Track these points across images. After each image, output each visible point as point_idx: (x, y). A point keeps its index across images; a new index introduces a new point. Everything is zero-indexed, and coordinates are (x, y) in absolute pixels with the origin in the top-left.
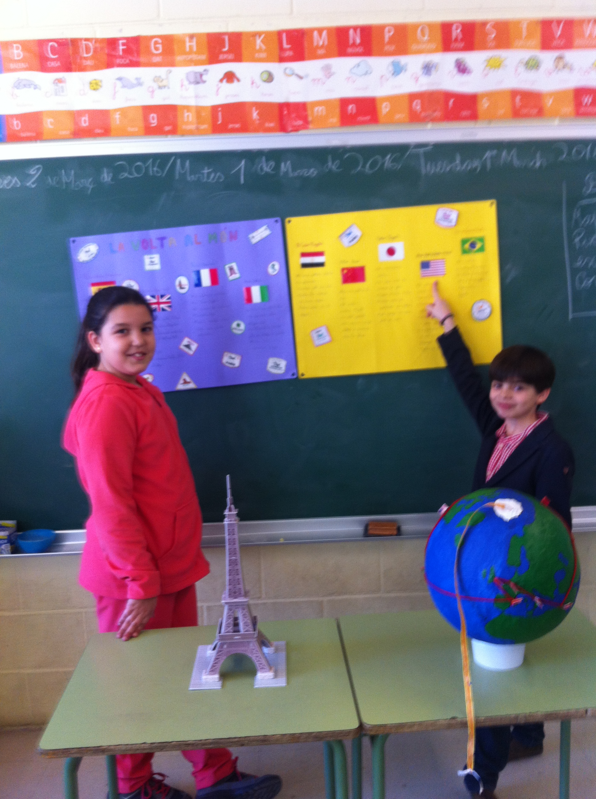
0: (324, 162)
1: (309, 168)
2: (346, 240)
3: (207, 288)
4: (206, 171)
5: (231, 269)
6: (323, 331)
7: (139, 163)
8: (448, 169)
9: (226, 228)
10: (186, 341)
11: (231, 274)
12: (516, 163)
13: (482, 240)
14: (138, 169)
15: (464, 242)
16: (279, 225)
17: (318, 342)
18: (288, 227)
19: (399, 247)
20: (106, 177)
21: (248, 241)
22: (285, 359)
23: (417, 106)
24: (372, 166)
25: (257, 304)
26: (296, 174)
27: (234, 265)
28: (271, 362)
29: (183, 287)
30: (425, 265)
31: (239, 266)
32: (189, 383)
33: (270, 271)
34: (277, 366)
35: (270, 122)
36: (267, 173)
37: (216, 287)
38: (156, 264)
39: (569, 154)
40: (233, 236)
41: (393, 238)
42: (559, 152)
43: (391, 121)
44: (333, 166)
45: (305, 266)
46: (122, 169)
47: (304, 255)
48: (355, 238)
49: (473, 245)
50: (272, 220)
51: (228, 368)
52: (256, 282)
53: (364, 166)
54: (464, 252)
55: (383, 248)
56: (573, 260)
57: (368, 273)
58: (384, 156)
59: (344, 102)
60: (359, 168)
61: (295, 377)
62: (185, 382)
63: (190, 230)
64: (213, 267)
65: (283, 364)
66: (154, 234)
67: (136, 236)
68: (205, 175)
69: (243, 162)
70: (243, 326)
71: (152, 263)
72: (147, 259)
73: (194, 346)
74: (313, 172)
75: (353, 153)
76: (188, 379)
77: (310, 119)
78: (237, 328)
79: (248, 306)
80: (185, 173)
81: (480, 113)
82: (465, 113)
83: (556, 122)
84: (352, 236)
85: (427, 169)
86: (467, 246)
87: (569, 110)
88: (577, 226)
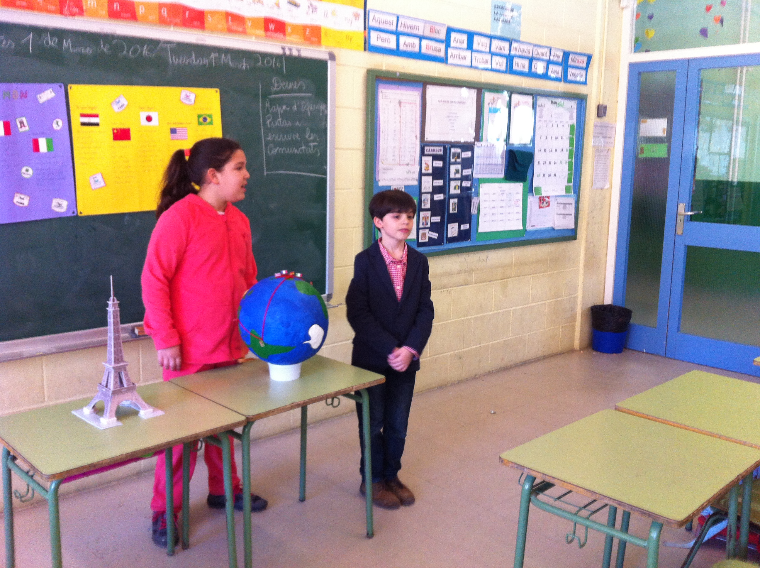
0: (98, 44)
1: (85, 47)
2: (116, 107)
3: (1, 137)
5: (22, 123)
6: (99, 178)
8: (187, 62)
11: (21, 127)
12: (231, 64)
13: (210, 116)
15: (199, 116)
16: (62, 90)
17: (93, 187)
18: (70, 92)
19: (154, 115)
21: (37, 101)
22: (67, 200)
23: (165, 12)
24: (134, 53)
25: (44, 154)
26: (75, 50)
27: (24, 120)
28: (55, 202)
30: (173, 131)
31: (27, 121)
33: (55, 126)
34: (60, 205)
35: (52, 5)
36: (52, 47)
37: (8, 137)
39: (263, 63)
40: (24, 95)
41: (150, 109)
43: (146, 21)
44: (104, 48)
45: (83, 124)
47: (83, 115)
48: (122, 106)
49: (205, 119)
50: (57, 85)
51: (19, 206)
52: (43, 135)
53: (128, 51)
54: (200, 124)
55: (143, 116)
56: (266, 136)
57: (133, 134)
58: (142, 46)
59: (111, 1)
60: (125, 52)
61: (75, 214)
64: (6, 120)
65: (65, 204)
69: (31, 35)
70: (31, 172)
74: (88, 51)
75: (119, 41)
77: (85, 8)
78: (26, 173)
79: (36, 154)
81: (206, 25)
82: (196, 23)
83: (253, 39)
84: (120, 104)
85: (173, 60)
86: (201, 120)
87: (261, 32)
88: (268, 112)
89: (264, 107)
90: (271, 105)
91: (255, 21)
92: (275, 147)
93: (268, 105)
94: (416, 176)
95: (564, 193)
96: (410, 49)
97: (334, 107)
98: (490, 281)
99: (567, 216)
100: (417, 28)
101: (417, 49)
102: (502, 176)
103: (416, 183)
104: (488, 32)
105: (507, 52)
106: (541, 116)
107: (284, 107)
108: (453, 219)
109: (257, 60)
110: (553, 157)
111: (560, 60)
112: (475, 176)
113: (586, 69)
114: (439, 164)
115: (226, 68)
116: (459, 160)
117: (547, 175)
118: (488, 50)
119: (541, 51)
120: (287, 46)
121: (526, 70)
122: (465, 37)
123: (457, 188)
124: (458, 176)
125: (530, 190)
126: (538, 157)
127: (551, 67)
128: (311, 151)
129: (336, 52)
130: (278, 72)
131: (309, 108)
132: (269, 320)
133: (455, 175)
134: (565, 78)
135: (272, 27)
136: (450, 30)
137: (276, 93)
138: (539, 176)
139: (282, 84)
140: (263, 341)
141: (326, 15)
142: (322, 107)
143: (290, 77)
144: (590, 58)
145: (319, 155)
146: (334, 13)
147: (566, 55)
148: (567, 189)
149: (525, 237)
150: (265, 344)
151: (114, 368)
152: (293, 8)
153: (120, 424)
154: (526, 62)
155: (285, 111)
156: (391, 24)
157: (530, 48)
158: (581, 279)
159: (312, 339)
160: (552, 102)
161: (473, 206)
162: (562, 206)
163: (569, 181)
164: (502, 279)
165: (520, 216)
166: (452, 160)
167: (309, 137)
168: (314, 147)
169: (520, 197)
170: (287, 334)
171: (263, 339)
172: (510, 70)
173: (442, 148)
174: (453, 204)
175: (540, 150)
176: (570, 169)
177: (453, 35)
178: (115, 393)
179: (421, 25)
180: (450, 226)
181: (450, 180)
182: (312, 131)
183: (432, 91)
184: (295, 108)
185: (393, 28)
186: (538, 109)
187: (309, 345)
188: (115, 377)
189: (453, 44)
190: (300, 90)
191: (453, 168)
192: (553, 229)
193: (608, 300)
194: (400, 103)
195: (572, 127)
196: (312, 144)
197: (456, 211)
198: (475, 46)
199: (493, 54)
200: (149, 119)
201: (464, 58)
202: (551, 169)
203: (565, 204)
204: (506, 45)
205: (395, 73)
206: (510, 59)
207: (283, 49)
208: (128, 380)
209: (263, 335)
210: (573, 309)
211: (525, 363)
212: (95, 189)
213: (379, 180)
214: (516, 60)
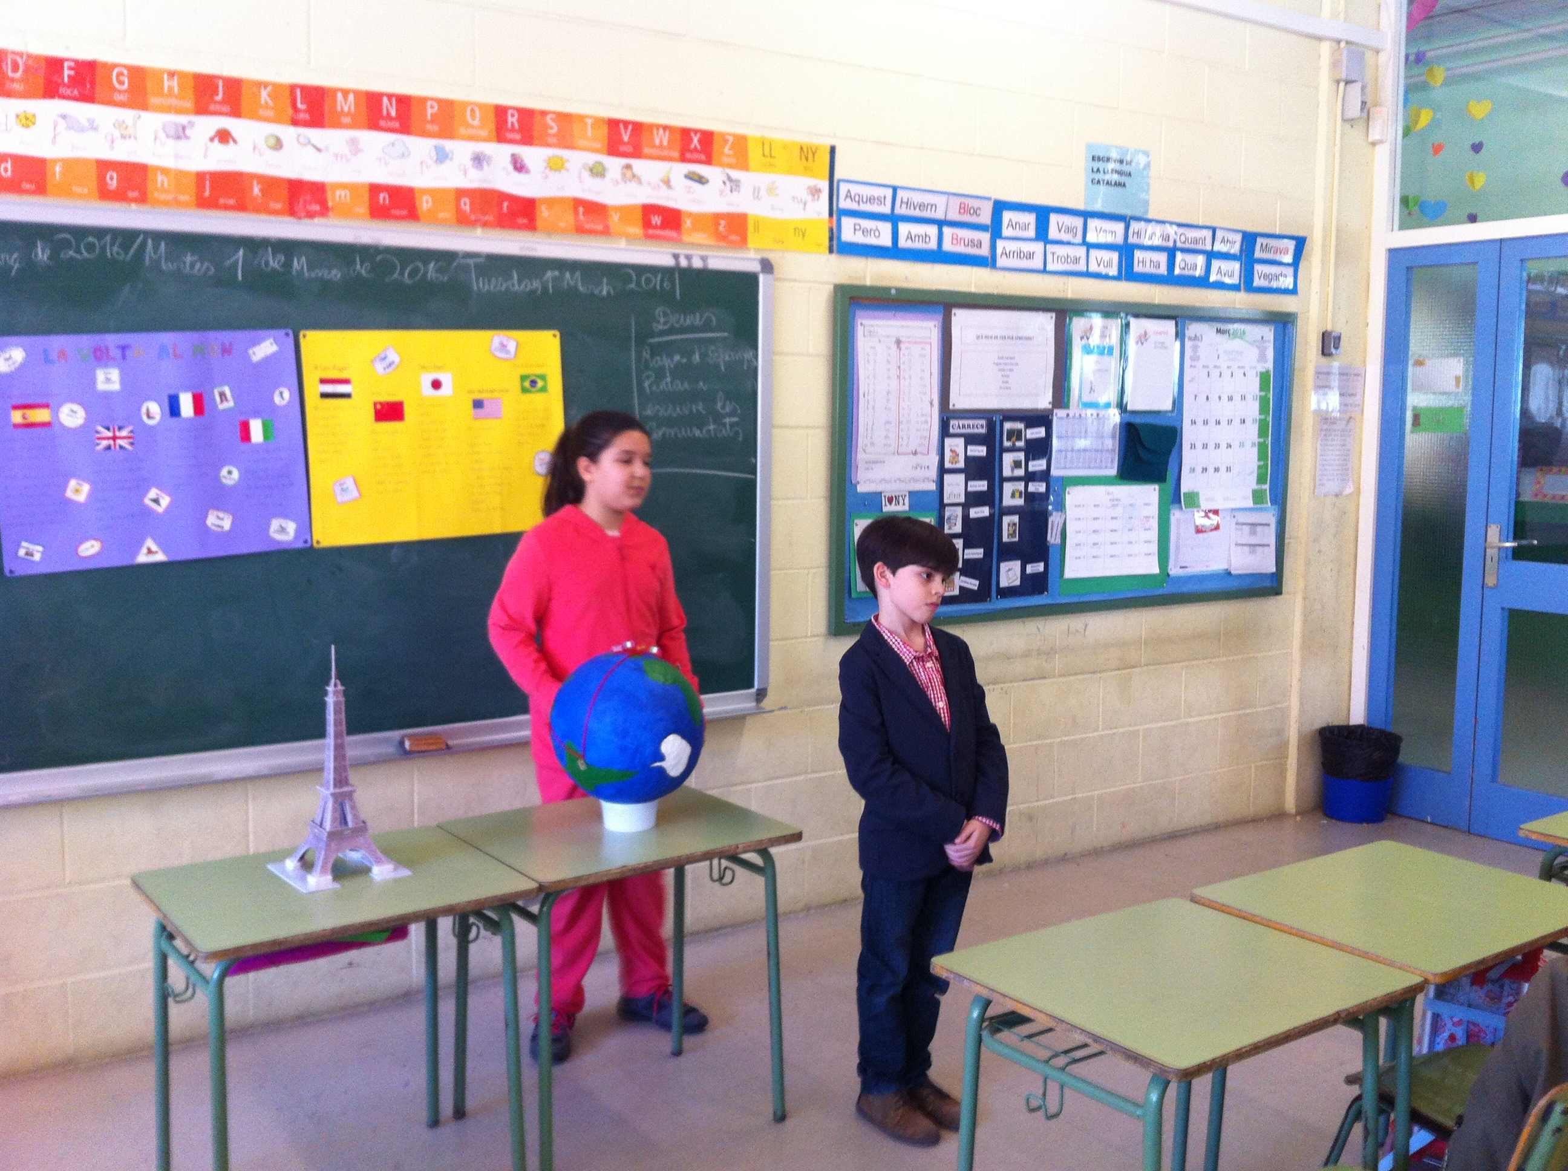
0: (350, 263)
1: (330, 269)
2: (380, 367)
3: (188, 419)
4: (189, 259)
5: (222, 395)
6: (350, 484)
7: (91, 239)
8: (503, 288)
9: (216, 338)
10: (153, 493)
11: (222, 402)
12: (581, 288)
13: (543, 377)
14: (90, 248)
15: (523, 378)
16: (290, 340)
17: (340, 499)
18: (303, 343)
19: (445, 378)
20: (42, 254)
21: (248, 359)
22: (293, 520)
23: (466, 205)
24: (411, 275)
25: (258, 445)
26: (313, 275)
27: (227, 390)
28: (275, 524)
29: (151, 415)
30: (478, 404)
31: (232, 391)
32: (156, 552)
33: (277, 400)
34: (283, 530)
35: (277, 201)
36: (274, 270)
37: (201, 419)
38: (114, 382)
39: (638, 284)
40: (226, 350)
41: (439, 368)
42: (627, 279)
43: (434, 220)
44: (362, 269)
45: (325, 395)
46: (66, 244)
47: (323, 381)
48: (390, 365)
49: (533, 383)
50: (282, 332)
51: (214, 532)
52: (256, 414)
53: (402, 273)
54: (524, 390)
55: (427, 379)
57: (408, 410)
58: (426, 263)
59: (375, 189)
60: (396, 275)
61: (308, 545)
62: (150, 551)
63: (167, 338)
64: (198, 391)
65: (291, 527)
66: (112, 340)
67: (86, 342)
68: (188, 264)
69: (241, 252)
70: (236, 474)
71: (108, 380)
72: (100, 375)
73: (165, 501)
74: (335, 274)
75: (388, 256)
76: (154, 548)
77: (330, 204)
78: (228, 476)
79: (244, 446)
80: (160, 257)
81: (539, 223)
82: (521, 221)
83: (623, 243)
84: (387, 362)
85: (480, 285)
86: (527, 384)
87: (637, 230)
88: (647, 367)
89: (638, 359)
90: (653, 356)
91: (625, 211)
92: (659, 427)
93: (646, 355)
94: (933, 473)
95: (1250, 503)
96: (919, 245)
97: (771, 352)
98: (1094, 672)
99: (1259, 549)
100: (934, 206)
101: (933, 245)
102: (1113, 471)
103: (933, 487)
104: (1080, 206)
105: (1120, 240)
106: (1195, 358)
107: (677, 358)
108: (1008, 552)
109: (629, 280)
110: (1223, 434)
111: (1235, 249)
112: (1054, 472)
113: (1296, 263)
114: (980, 451)
115: (573, 292)
116: (1021, 444)
117: (1211, 470)
118: (1079, 239)
119: (1192, 234)
120: (682, 251)
121: (1163, 270)
122: (1030, 218)
123: (1017, 495)
124: (1020, 472)
125: (1174, 498)
126: (1189, 435)
127: (1216, 264)
128: (726, 432)
129: (772, 257)
130: (665, 297)
131: (722, 358)
132: (593, 725)
133: (1012, 470)
134: (1247, 284)
135: (656, 220)
136: (1000, 207)
137: (663, 333)
138: (1193, 470)
139: (673, 319)
140: (585, 761)
141: (756, 193)
142: (748, 355)
143: (687, 306)
144: (1300, 243)
145: (740, 439)
146: (771, 190)
147: (1249, 239)
148: (1257, 496)
149: (1167, 589)
150: (587, 764)
151: (332, 794)
152: (696, 186)
153: (337, 886)
154: (1162, 258)
155: (678, 365)
156: (881, 201)
157: (1172, 230)
158: (1296, 672)
159: (667, 759)
160: (1219, 331)
161: (1052, 529)
162: (1247, 528)
163: (1261, 480)
164: (1119, 669)
165: (1154, 547)
166: (1007, 444)
167: (723, 407)
168: (732, 425)
169: (1154, 510)
170: (623, 749)
171: (583, 757)
172: (1127, 273)
173: (983, 422)
174: (1009, 525)
175: (1194, 422)
176: (1262, 456)
177: (1007, 216)
178: (332, 835)
179: (940, 201)
180: (1004, 566)
181: (1003, 480)
182: (729, 396)
183: (961, 318)
184: (697, 358)
185: (886, 209)
186: (1188, 344)
187: (662, 770)
188: (334, 810)
189: (1006, 232)
190: (706, 327)
191: (1008, 459)
192: (1228, 573)
193: (1358, 716)
194: (898, 342)
195: (1264, 377)
196: (727, 420)
197: (1017, 539)
198: (1053, 233)
199: (1090, 246)
200: (436, 385)
201: (1030, 256)
202: (1222, 457)
203: (1253, 525)
204: (1119, 227)
205: (887, 290)
206: (1126, 251)
207: (676, 257)
208: (356, 816)
209: (584, 750)
210: (1280, 732)
211: (1174, 836)
212: (342, 503)
213: (858, 483)
214: (1138, 254)
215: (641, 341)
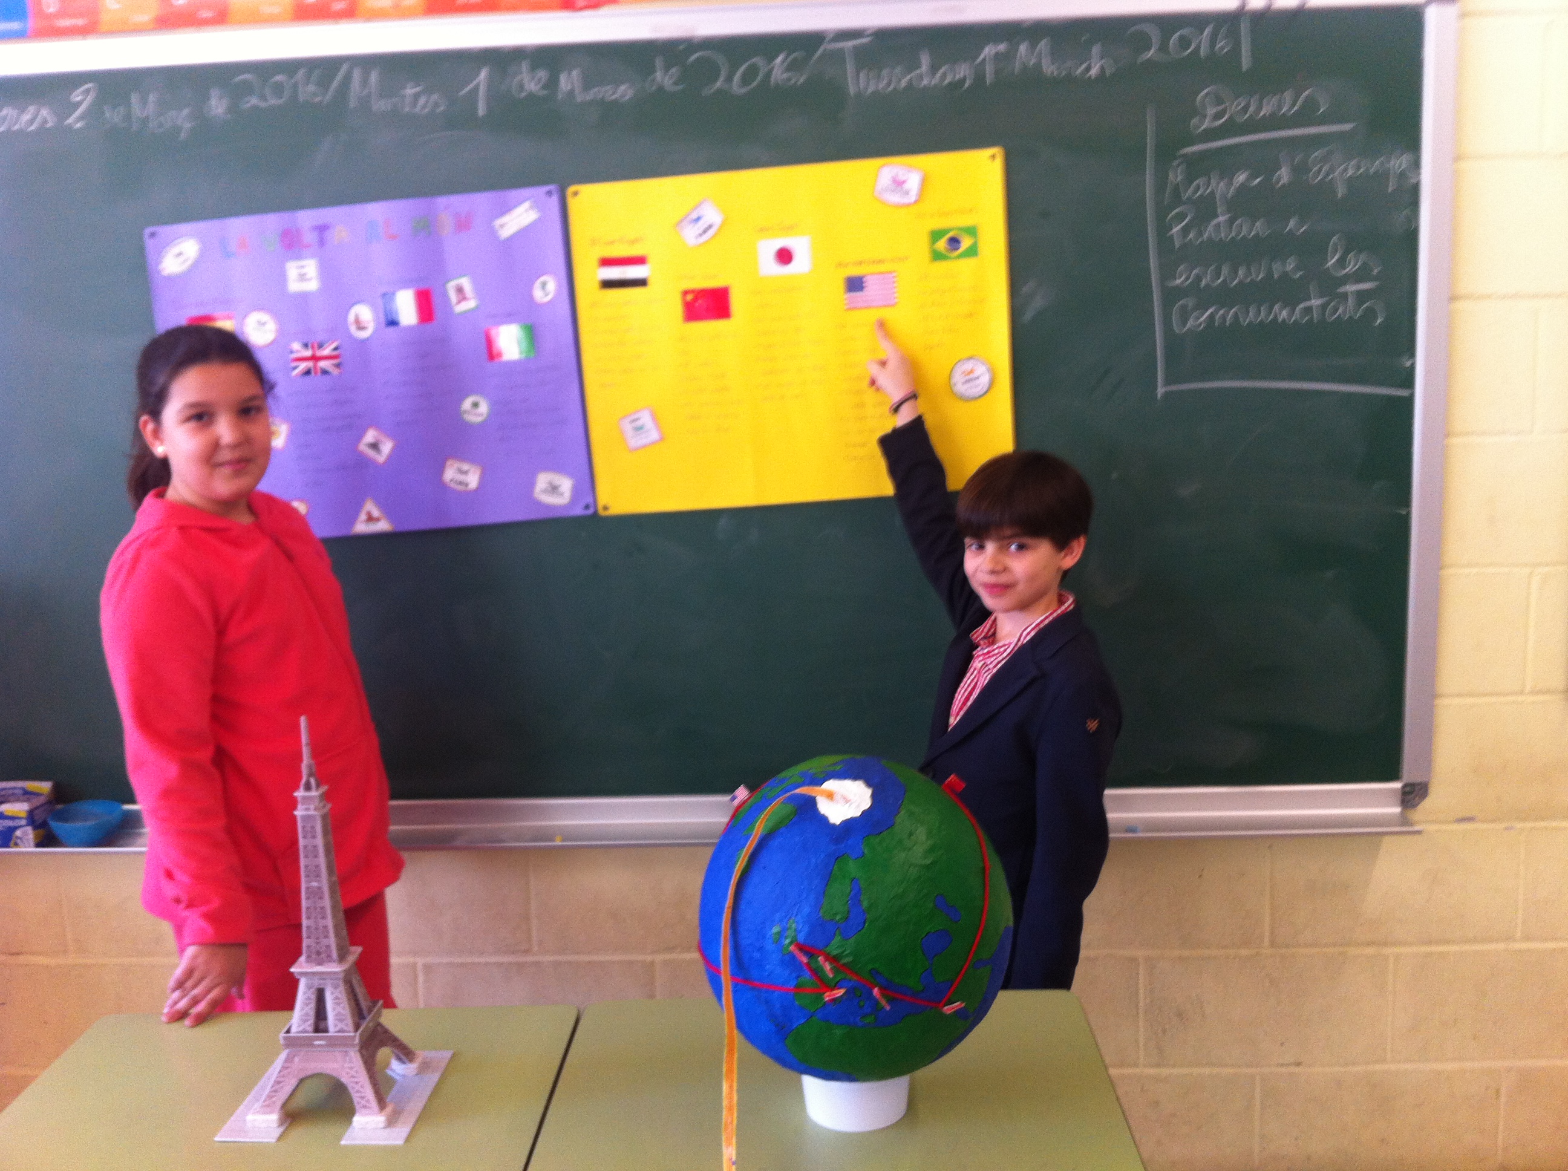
0: (648, 70)
1: (617, 83)
2: (691, 233)
3: (410, 328)
4: (410, 91)
5: (460, 290)
6: (646, 419)
7: (279, 78)
8: (904, 83)
9: (449, 206)
10: (370, 436)
11: (459, 302)
12: (1049, 68)
14: (278, 89)
15: (935, 235)
16: (555, 200)
17: (634, 442)
18: (573, 204)
19: (799, 246)
20: (217, 106)
21: (493, 233)
22: (570, 475)
24: (746, 80)
25: (511, 364)
26: (590, 96)
27: (465, 282)
28: (543, 480)
29: (363, 325)
30: (855, 284)
31: (475, 282)
32: (378, 520)
33: (539, 295)
34: (554, 489)
36: (531, 96)
37: (428, 327)
38: (310, 280)
39: (1163, 48)
40: (463, 224)
41: (788, 229)
44: (665, 78)
45: (608, 284)
46: (246, 89)
47: (606, 262)
48: (710, 227)
49: (954, 242)
50: (542, 190)
51: (454, 491)
52: (509, 317)
53: (729, 79)
54: (937, 256)
55: (769, 248)
56: (1168, 274)
57: (736, 302)
58: (771, 58)
60: (718, 84)
61: (590, 511)
62: (370, 519)
63: (376, 211)
64: (423, 286)
65: (566, 485)
66: (306, 219)
67: (272, 222)
68: (408, 100)
69: (483, 74)
70: (484, 408)
71: (302, 277)
72: (292, 269)
73: (387, 447)
74: (624, 92)
75: (707, 52)
76: (376, 513)
78: (473, 410)
79: (494, 366)
80: (369, 95)
84: (702, 225)
85: (860, 84)
86: (942, 244)
88: (1177, 198)
89: (1161, 185)
90: (1189, 179)
92: (1202, 307)
93: (1176, 176)
109: (1144, 42)
115: (1033, 77)
128: (1347, 310)
130: (1219, 68)
137: (1211, 135)
139: (1234, 107)
142: (1399, 162)
143: (1263, 80)
145: (1379, 321)
155: (1244, 190)
167: (1342, 263)
168: (1361, 296)
182: (1352, 244)
184: (1284, 175)
190: (1307, 115)
196: (1351, 288)
200: (784, 256)
212: (636, 449)
215: (1166, 153)
